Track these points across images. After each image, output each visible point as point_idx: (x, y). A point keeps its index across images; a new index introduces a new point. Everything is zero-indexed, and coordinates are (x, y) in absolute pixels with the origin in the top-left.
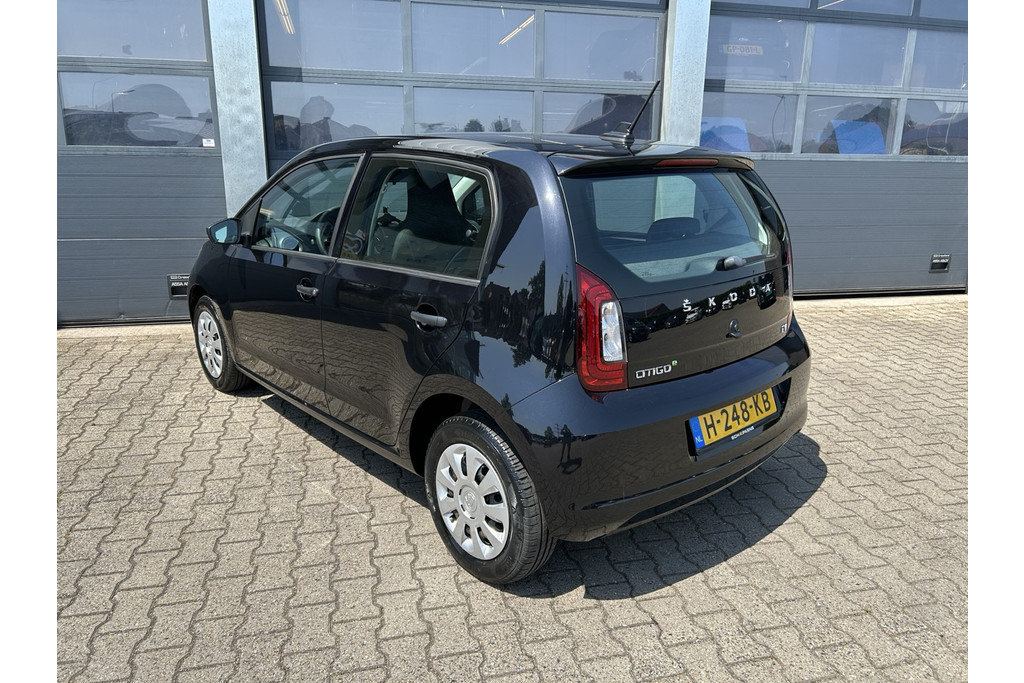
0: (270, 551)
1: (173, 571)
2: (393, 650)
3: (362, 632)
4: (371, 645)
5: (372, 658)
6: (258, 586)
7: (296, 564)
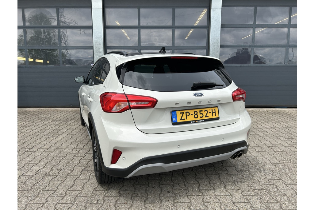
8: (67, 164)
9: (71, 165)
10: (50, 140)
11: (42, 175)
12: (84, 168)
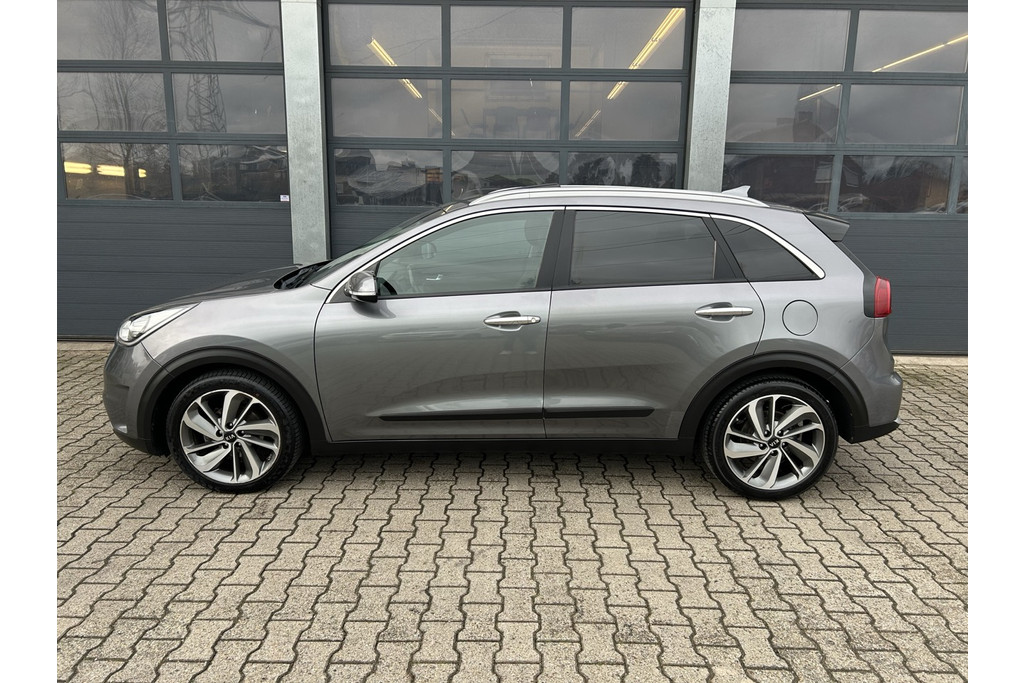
0: (195, 516)
1: (124, 520)
2: (223, 592)
3: (213, 579)
4: (212, 587)
5: (207, 595)
6: (170, 539)
7: (206, 528)
8: (168, 604)
9: (181, 612)
10: (121, 488)
11: (72, 655)
12: (228, 624)
